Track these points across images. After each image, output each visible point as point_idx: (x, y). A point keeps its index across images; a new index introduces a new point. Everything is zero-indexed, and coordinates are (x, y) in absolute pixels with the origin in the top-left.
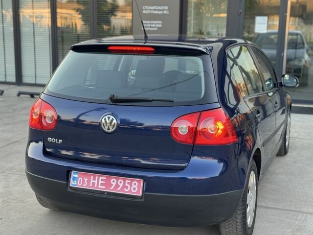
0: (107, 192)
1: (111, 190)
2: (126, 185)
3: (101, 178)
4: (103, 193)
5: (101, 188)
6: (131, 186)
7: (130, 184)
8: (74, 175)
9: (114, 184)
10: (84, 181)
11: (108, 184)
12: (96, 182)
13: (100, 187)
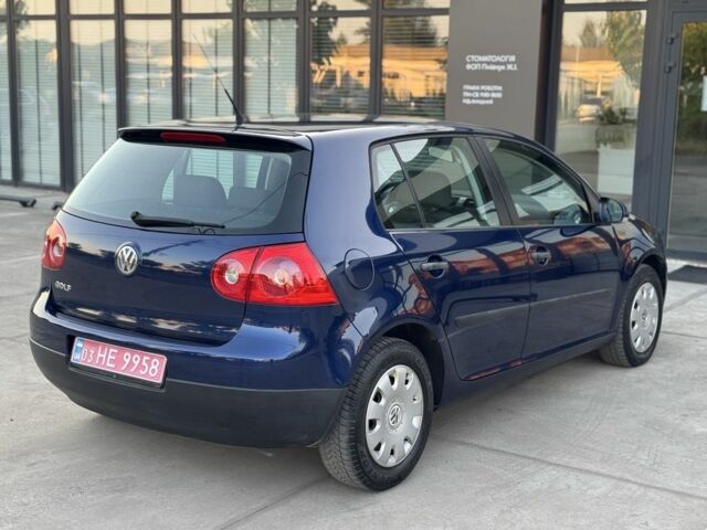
0: (118, 375)
1: (122, 371)
2: (144, 364)
3: (111, 350)
4: (110, 375)
5: (110, 367)
6: (150, 366)
7: (149, 362)
8: (78, 343)
9: (127, 361)
10: (89, 353)
11: (119, 361)
12: (104, 356)
13: (108, 364)
